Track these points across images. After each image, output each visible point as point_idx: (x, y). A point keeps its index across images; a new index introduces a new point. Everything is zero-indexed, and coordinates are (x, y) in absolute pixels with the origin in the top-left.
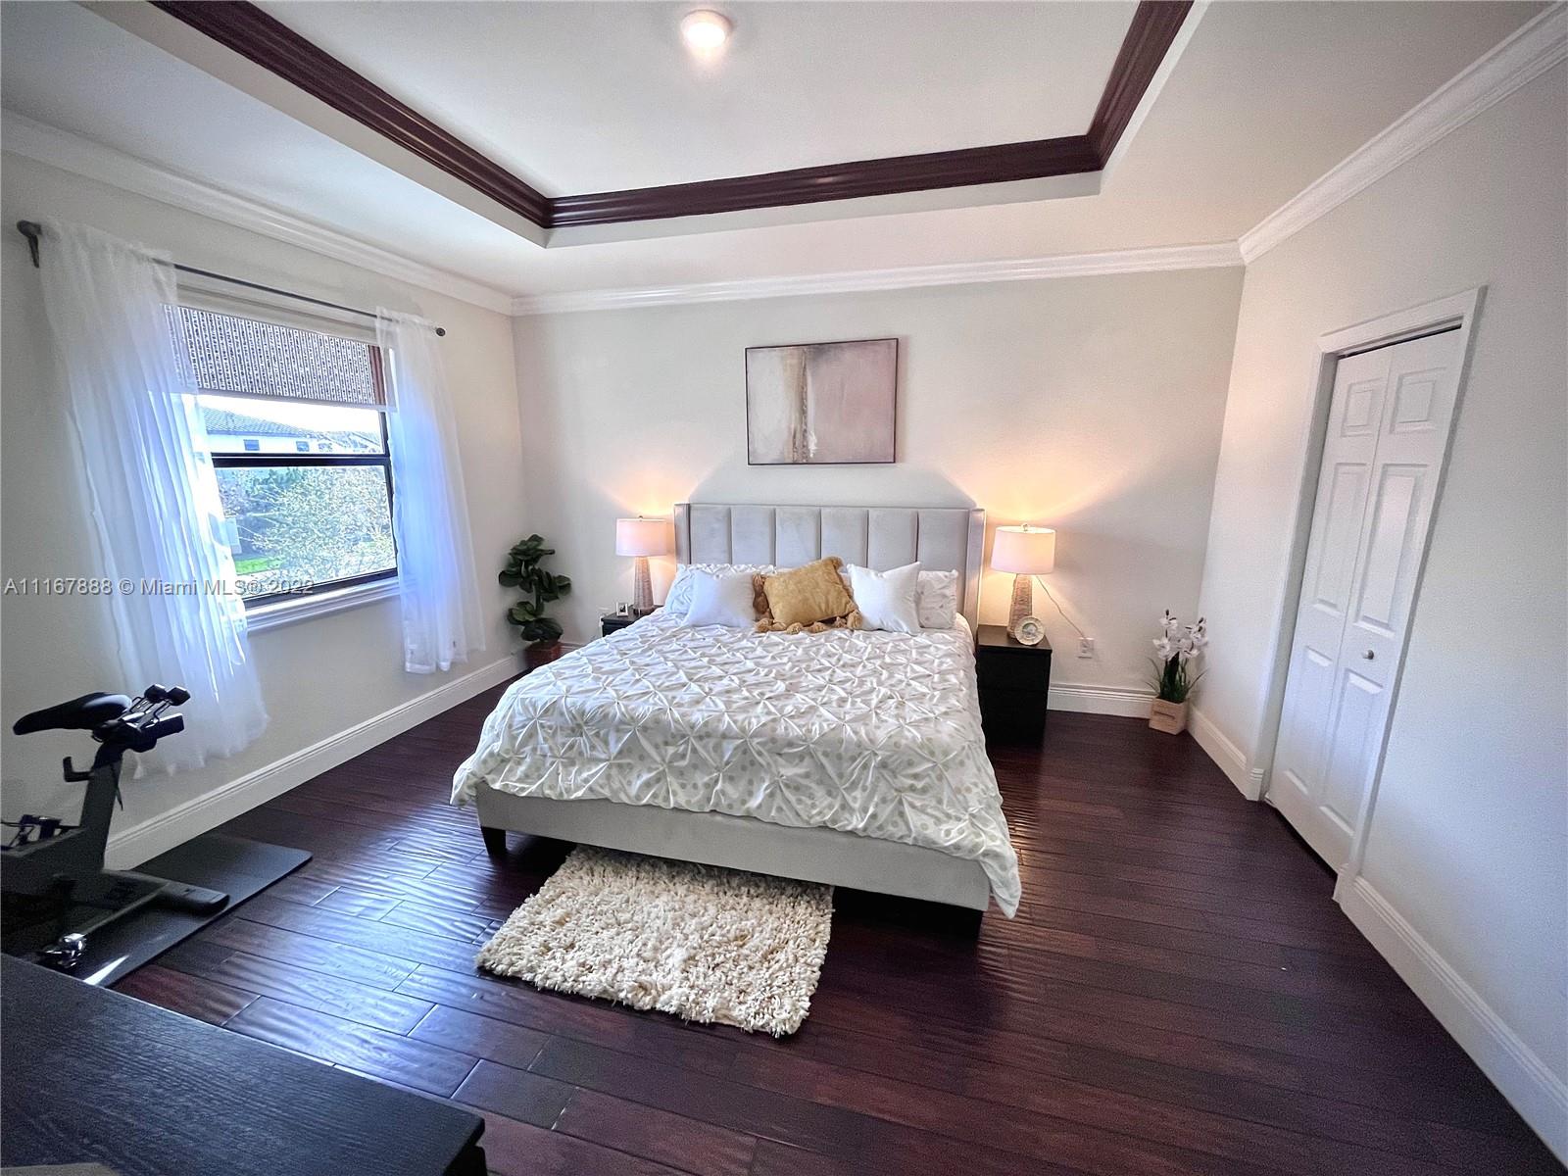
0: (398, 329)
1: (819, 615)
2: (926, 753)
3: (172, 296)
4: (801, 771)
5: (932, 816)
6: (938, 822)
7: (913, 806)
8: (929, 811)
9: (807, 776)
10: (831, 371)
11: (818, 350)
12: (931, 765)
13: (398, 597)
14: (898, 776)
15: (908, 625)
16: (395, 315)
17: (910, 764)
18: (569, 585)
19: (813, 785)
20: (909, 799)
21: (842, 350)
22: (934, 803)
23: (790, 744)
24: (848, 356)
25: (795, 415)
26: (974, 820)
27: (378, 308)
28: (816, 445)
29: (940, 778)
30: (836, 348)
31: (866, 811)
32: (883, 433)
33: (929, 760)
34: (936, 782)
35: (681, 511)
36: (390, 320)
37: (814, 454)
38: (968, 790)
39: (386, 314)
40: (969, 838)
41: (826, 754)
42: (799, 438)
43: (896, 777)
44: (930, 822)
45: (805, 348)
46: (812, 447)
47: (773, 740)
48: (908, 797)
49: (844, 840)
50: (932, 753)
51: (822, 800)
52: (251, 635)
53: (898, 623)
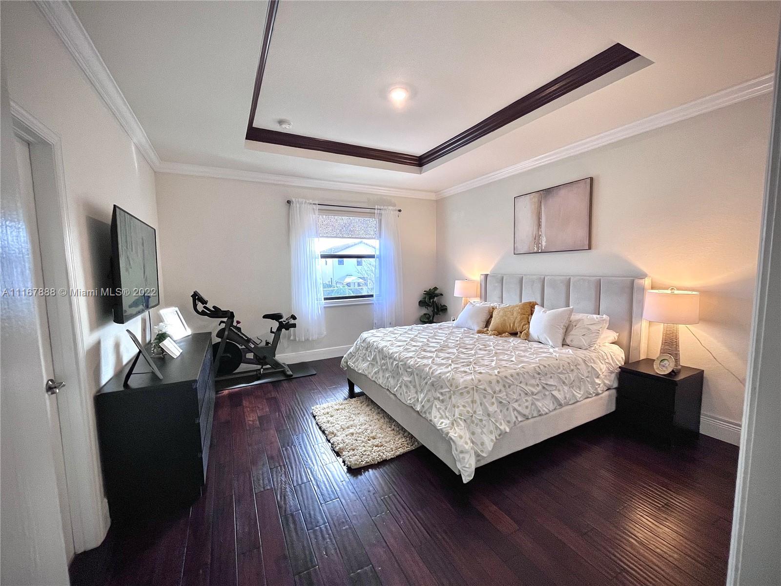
0: (383, 212)
1: (508, 330)
2: (448, 385)
3: (317, 212)
4: (409, 379)
5: (441, 414)
6: (442, 417)
7: (436, 405)
8: (440, 411)
9: (410, 382)
10: (554, 202)
11: (548, 192)
12: (449, 390)
13: (373, 304)
14: (437, 392)
15: (552, 342)
16: (382, 207)
17: (442, 387)
18: (447, 309)
19: (411, 387)
20: (436, 403)
21: (560, 189)
22: (443, 408)
23: (409, 368)
24: (563, 192)
25: (536, 228)
26: (454, 422)
27: (376, 206)
28: (545, 242)
29: (450, 398)
30: (557, 188)
31: (422, 403)
32: (582, 233)
33: (449, 388)
34: (448, 399)
35: (483, 277)
36: (380, 209)
37: (545, 247)
38: (458, 407)
39: (379, 208)
40: (447, 429)
41: (417, 375)
42: (537, 238)
43: (436, 392)
44: (439, 416)
45: (541, 192)
46: (544, 244)
47: (405, 364)
48: (436, 402)
49: (415, 414)
50: (451, 385)
51: (412, 394)
52: (325, 307)
53: (546, 339)
